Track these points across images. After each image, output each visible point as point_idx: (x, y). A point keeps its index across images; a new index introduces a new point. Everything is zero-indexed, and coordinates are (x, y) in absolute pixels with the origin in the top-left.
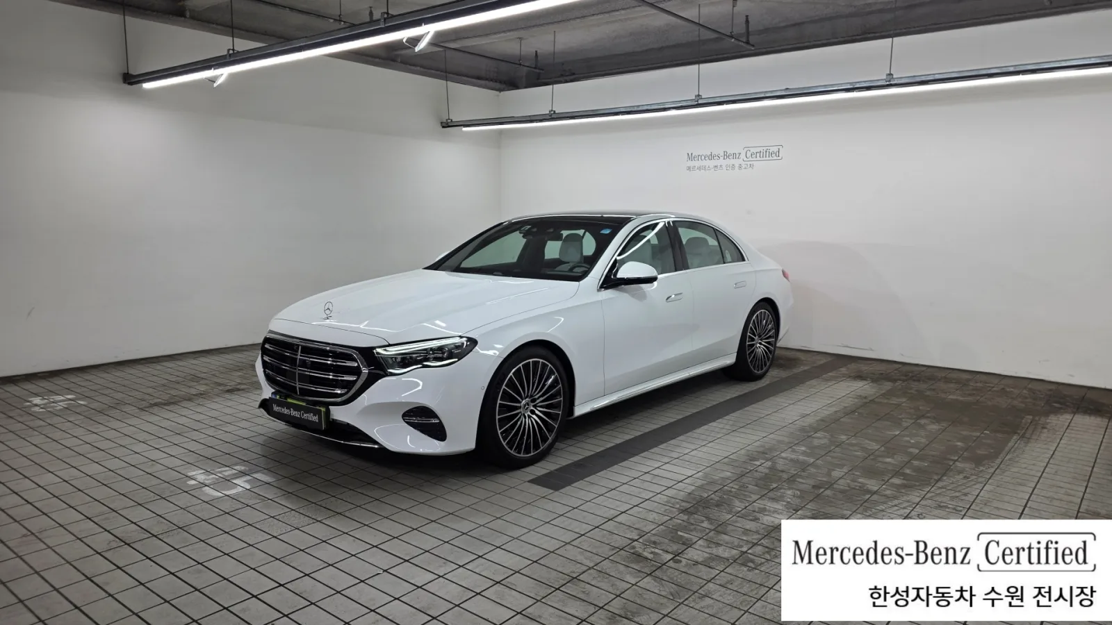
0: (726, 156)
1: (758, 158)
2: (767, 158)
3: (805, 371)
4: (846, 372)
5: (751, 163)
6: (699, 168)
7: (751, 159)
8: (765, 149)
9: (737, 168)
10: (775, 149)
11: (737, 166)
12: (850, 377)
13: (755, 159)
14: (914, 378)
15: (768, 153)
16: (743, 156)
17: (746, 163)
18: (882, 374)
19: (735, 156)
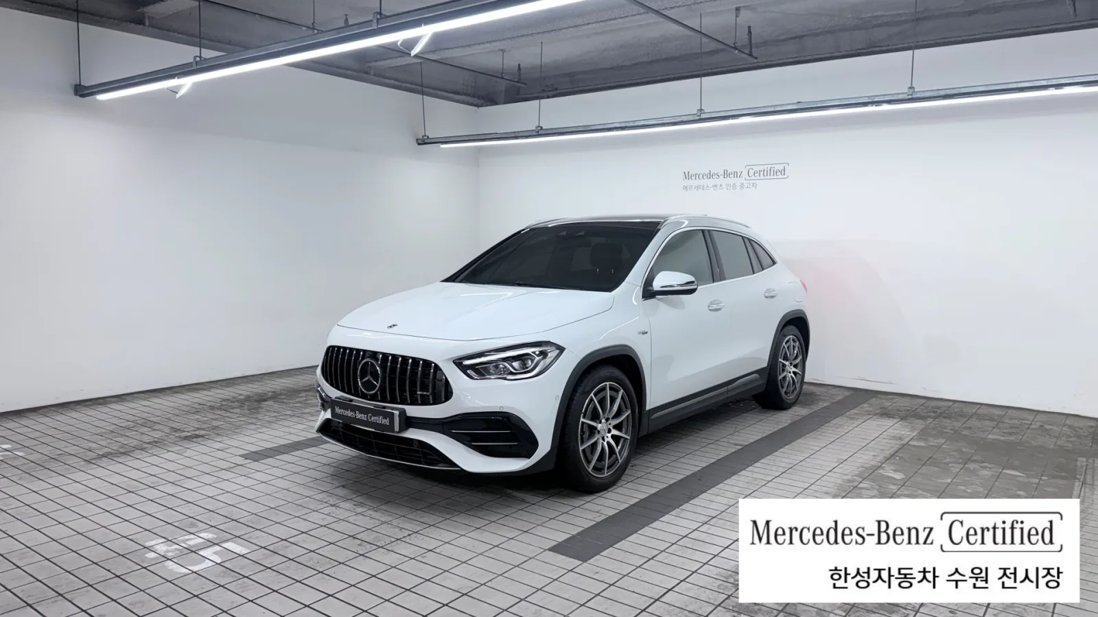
0: (726, 174)
1: (762, 177)
2: (772, 177)
3: (825, 407)
4: (868, 409)
5: (754, 182)
6: (698, 188)
7: (753, 177)
8: (769, 167)
9: (738, 187)
10: (781, 168)
11: (738, 185)
12: (876, 414)
13: (758, 178)
14: (944, 415)
15: (772, 172)
16: (745, 174)
17: (750, 181)
18: (908, 410)
19: (735, 174)
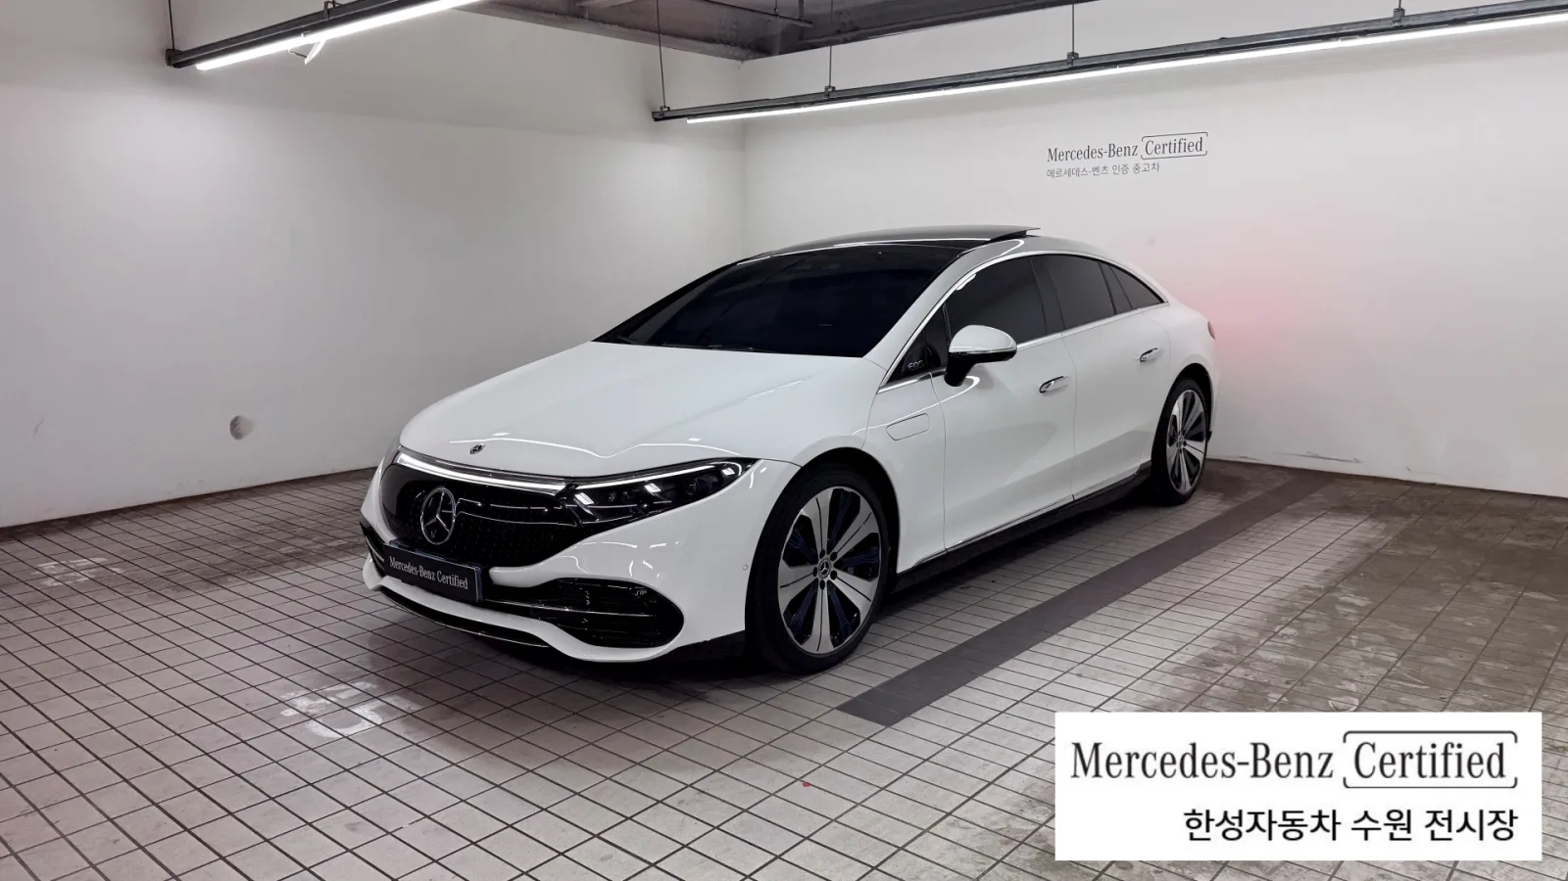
0: (1113, 151)
1: (1167, 154)
2: (1182, 154)
3: (1255, 499)
4: (1323, 501)
5: (1156, 161)
6: (1069, 173)
7: (1154, 155)
8: (1178, 138)
9: (1131, 170)
10: (1196, 139)
11: (1131, 167)
13: (1161, 156)
14: (1437, 509)
15: (1182, 145)
16: (1141, 151)
17: (1148, 162)
19: (1127, 151)
